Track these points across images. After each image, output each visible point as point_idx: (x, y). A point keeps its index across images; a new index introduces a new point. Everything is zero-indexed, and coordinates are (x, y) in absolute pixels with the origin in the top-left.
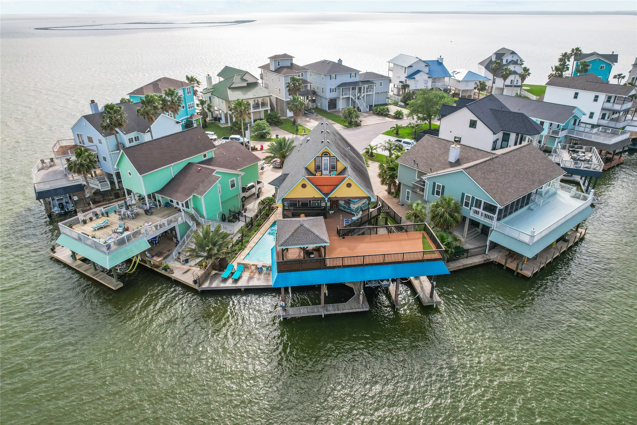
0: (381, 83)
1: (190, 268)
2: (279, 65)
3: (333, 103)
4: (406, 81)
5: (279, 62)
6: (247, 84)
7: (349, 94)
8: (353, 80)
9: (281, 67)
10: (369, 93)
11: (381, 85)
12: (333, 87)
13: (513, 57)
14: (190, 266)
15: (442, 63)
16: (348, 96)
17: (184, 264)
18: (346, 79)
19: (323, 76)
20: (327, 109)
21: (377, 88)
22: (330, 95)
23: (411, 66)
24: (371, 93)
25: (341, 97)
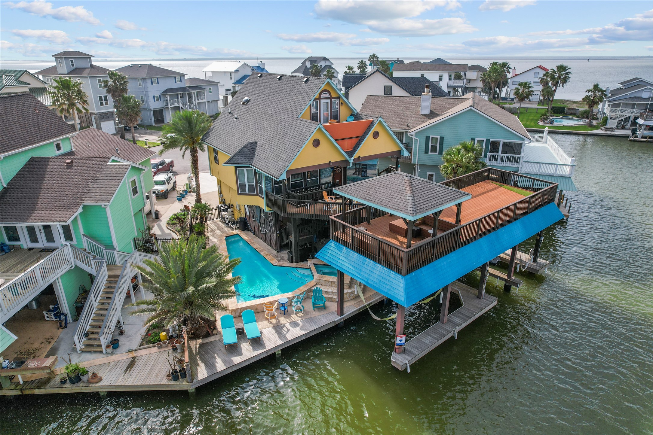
0: (210, 89)
1: (134, 354)
2: (73, 65)
3: (159, 115)
4: (234, 87)
5: (72, 62)
6: (30, 89)
7: (178, 103)
8: (179, 85)
9: (76, 68)
10: (200, 101)
11: (211, 92)
12: (158, 94)
13: (325, 62)
14: (131, 351)
15: (264, 69)
16: (177, 105)
17: (112, 353)
18: (171, 84)
19: (140, 81)
20: (154, 124)
21: (207, 96)
22: (155, 105)
23: (237, 71)
24: (203, 101)
25: (170, 106)
